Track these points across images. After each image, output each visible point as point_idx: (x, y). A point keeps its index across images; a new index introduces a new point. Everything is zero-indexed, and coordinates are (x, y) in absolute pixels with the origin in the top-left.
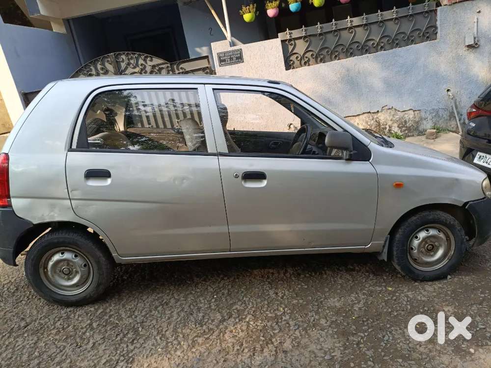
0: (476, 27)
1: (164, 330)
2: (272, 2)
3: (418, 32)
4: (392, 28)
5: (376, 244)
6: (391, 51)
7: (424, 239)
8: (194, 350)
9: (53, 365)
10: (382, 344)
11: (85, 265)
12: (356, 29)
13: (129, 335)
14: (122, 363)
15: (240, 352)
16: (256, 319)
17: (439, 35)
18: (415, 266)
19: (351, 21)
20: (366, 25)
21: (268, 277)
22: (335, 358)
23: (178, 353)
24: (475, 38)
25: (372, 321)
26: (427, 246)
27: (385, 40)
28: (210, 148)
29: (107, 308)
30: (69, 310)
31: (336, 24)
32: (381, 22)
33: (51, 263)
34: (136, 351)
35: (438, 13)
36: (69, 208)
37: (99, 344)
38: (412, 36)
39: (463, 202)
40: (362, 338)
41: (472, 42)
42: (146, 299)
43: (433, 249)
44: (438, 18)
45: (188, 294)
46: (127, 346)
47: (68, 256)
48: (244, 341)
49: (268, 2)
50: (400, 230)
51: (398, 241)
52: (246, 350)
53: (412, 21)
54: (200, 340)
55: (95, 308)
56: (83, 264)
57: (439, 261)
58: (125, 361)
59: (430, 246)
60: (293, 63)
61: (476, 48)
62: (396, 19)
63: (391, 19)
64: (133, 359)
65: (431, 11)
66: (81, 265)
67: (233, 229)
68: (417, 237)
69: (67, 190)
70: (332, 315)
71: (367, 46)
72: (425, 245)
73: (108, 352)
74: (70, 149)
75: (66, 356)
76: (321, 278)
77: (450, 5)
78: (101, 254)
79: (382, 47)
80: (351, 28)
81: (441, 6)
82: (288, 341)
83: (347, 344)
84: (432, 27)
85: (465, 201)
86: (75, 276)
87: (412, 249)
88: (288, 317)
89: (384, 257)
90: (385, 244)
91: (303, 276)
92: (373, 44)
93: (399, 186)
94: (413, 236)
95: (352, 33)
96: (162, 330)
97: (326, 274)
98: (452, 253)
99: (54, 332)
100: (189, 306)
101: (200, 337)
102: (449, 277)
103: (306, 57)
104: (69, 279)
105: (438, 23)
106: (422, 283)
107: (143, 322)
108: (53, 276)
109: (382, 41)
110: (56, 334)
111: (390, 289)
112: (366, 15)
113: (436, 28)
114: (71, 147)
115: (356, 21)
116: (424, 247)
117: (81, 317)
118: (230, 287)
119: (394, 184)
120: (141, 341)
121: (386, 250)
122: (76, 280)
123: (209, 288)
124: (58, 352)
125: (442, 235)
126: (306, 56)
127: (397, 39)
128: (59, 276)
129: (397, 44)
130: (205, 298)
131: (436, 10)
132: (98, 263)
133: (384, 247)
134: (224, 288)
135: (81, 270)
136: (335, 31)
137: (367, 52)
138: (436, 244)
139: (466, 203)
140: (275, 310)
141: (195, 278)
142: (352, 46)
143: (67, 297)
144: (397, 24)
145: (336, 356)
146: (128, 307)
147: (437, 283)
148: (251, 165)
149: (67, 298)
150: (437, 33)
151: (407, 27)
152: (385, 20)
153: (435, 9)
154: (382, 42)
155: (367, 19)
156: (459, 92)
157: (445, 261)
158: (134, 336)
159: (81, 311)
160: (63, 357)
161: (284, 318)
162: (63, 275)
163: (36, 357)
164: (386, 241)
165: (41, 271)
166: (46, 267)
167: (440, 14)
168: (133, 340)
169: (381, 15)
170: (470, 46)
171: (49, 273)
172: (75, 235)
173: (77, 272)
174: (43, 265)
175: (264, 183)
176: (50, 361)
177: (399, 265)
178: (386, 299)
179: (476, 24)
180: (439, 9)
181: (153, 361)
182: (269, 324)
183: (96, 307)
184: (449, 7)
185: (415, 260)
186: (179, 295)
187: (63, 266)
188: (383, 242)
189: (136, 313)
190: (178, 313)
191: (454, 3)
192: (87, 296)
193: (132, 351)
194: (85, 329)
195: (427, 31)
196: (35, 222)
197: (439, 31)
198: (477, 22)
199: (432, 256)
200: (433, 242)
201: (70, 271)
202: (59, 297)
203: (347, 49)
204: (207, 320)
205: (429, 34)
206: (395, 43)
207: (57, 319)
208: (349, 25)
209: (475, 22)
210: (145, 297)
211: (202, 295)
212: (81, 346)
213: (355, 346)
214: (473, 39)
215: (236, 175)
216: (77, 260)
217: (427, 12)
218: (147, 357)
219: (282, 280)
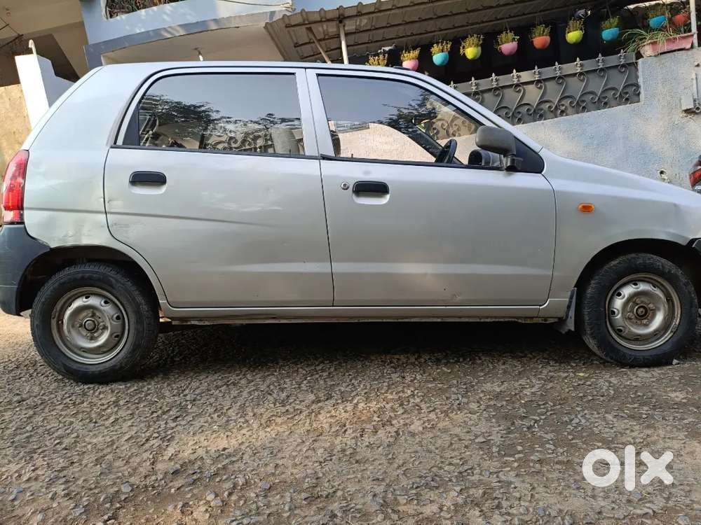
0: (695, 86)
1: (225, 408)
2: (409, 52)
3: (613, 92)
4: (576, 87)
5: (557, 302)
6: (576, 116)
7: (632, 297)
8: (268, 429)
9: (51, 439)
10: (569, 427)
11: (118, 318)
12: (525, 87)
13: (171, 413)
14: (155, 441)
15: (341, 433)
16: (368, 399)
17: (642, 96)
18: (619, 340)
19: (518, 77)
20: (539, 81)
21: (391, 362)
22: (492, 442)
23: (244, 431)
24: (695, 101)
25: (552, 404)
26: (637, 310)
27: (567, 102)
28: (309, 149)
29: (144, 387)
30: (86, 387)
31: (497, 80)
32: (560, 78)
33: (68, 312)
34: (179, 428)
35: (640, 67)
36: (102, 226)
37: (125, 420)
38: (605, 98)
39: (687, 238)
40: (536, 421)
41: (691, 106)
42: (204, 379)
43: (645, 315)
44: (640, 74)
45: (268, 375)
46: (166, 423)
47: (94, 301)
48: (348, 422)
49: (404, 52)
50: (592, 282)
51: (591, 298)
52: (350, 431)
53: (603, 77)
54: (279, 420)
55: (126, 387)
56: (115, 316)
57: (656, 334)
58: (160, 437)
59: (641, 309)
60: (438, 132)
61: (697, 114)
62: (581, 74)
63: (574, 75)
64: (173, 437)
65: (630, 64)
66: (113, 316)
67: (339, 267)
68: (619, 294)
69: (103, 199)
70: (489, 399)
71: (542, 110)
72: (632, 308)
73: (135, 428)
74: (115, 146)
75: (72, 431)
76: (473, 363)
77: (655, 56)
78: (143, 301)
79: (562, 112)
80: (517, 85)
81: (642, 57)
82: (417, 423)
83: (512, 428)
84: (632, 85)
85: (692, 238)
86: (102, 334)
87: (613, 313)
88: (418, 400)
89: (571, 325)
90: (570, 302)
91: (445, 361)
92: (550, 107)
93: (587, 209)
94: (614, 293)
95: (519, 91)
96: (222, 408)
97: (480, 359)
98: (677, 323)
99: (60, 407)
100: (268, 386)
101: (280, 417)
102: (675, 361)
103: (456, 125)
104: (92, 339)
105: (640, 81)
106: (633, 370)
107: (194, 400)
108: (69, 332)
109: (563, 103)
110: (62, 410)
111: (582, 374)
112: (538, 68)
113: (638, 86)
114: (115, 143)
115: (526, 76)
116: (632, 311)
117: (104, 395)
118: (332, 369)
119: (580, 207)
120: (189, 418)
121: (572, 313)
122: (103, 339)
123: (300, 370)
124: (60, 426)
125: (658, 292)
126: (455, 122)
127: (584, 101)
128: (79, 333)
129: (584, 108)
130: (294, 379)
131: (636, 63)
132: (138, 313)
133: (569, 307)
134: (323, 370)
135: (111, 323)
136: (496, 89)
137: (541, 117)
138: (651, 306)
139: (693, 241)
140: (399, 392)
141: (280, 361)
142: (520, 110)
143: (88, 367)
144: (583, 81)
145: (492, 440)
146: (175, 386)
147: (656, 369)
148: (367, 173)
149: (86, 369)
150: (639, 94)
151: (597, 85)
152: (565, 76)
153: (634, 61)
154: (563, 105)
155: (539, 73)
156: (678, 176)
157: (668, 335)
158: (179, 414)
159: (104, 388)
160: (67, 431)
161: (412, 400)
162: (84, 332)
163: (27, 432)
164: (571, 298)
165: (54, 322)
166: (60, 319)
167: (643, 68)
168: (177, 417)
169: (560, 69)
170: (688, 111)
171: (65, 327)
172: (108, 269)
173: (105, 328)
174: (57, 314)
175: (385, 200)
176: (46, 435)
177: (594, 338)
178: (576, 384)
179: (695, 81)
180: (640, 61)
181: (202, 439)
182: (388, 406)
183: (129, 385)
184: (655, 58)
185: (619, 332)
186: (254, 376)
187: (86, 317)
188: (568, 299)
189: (187, 391)
190: (250, 393)
191: (661, 54)
192: (115, 366)
193: (173, 428)
194: (106, 406)
195: (625, 91)
196: (53, 245)
197: (642, 90)
198: (696, 78)
199: (646, 326)
200: (645, 303)
201: (95, 325)
202: (75, 367)
203: (513, 114)
204: (292, 400)
205: (630, 94)
206: (581, 106)
207: (67, 395)
208: (515, 81)
209: (692, 79)
210: (201, 378)
211: (289, 377)
212: (96, 422)
213: (525, 429)
214: (692, 101)
215: (345, 185)
216: (108, 309)
217: (623, 66)
218: (193, 434)
219: (413, 364)
